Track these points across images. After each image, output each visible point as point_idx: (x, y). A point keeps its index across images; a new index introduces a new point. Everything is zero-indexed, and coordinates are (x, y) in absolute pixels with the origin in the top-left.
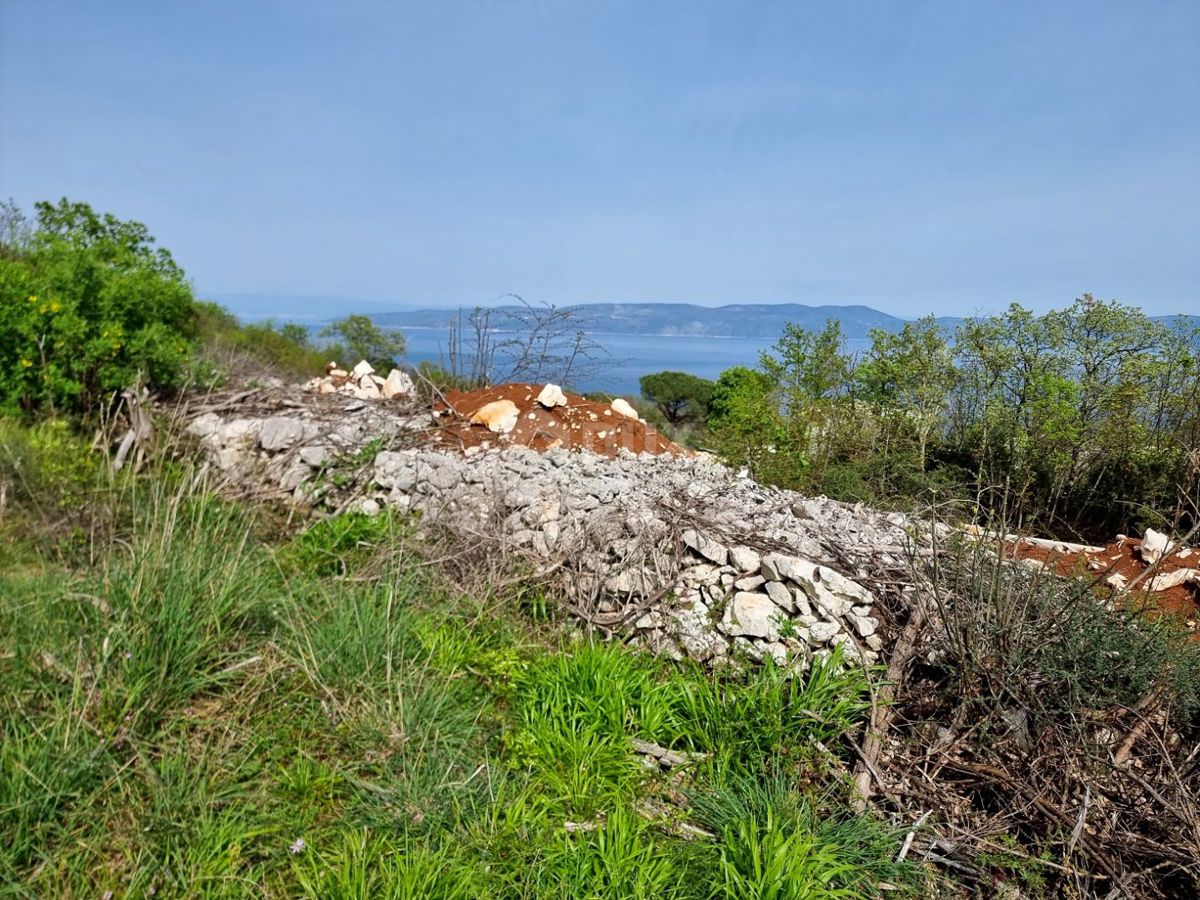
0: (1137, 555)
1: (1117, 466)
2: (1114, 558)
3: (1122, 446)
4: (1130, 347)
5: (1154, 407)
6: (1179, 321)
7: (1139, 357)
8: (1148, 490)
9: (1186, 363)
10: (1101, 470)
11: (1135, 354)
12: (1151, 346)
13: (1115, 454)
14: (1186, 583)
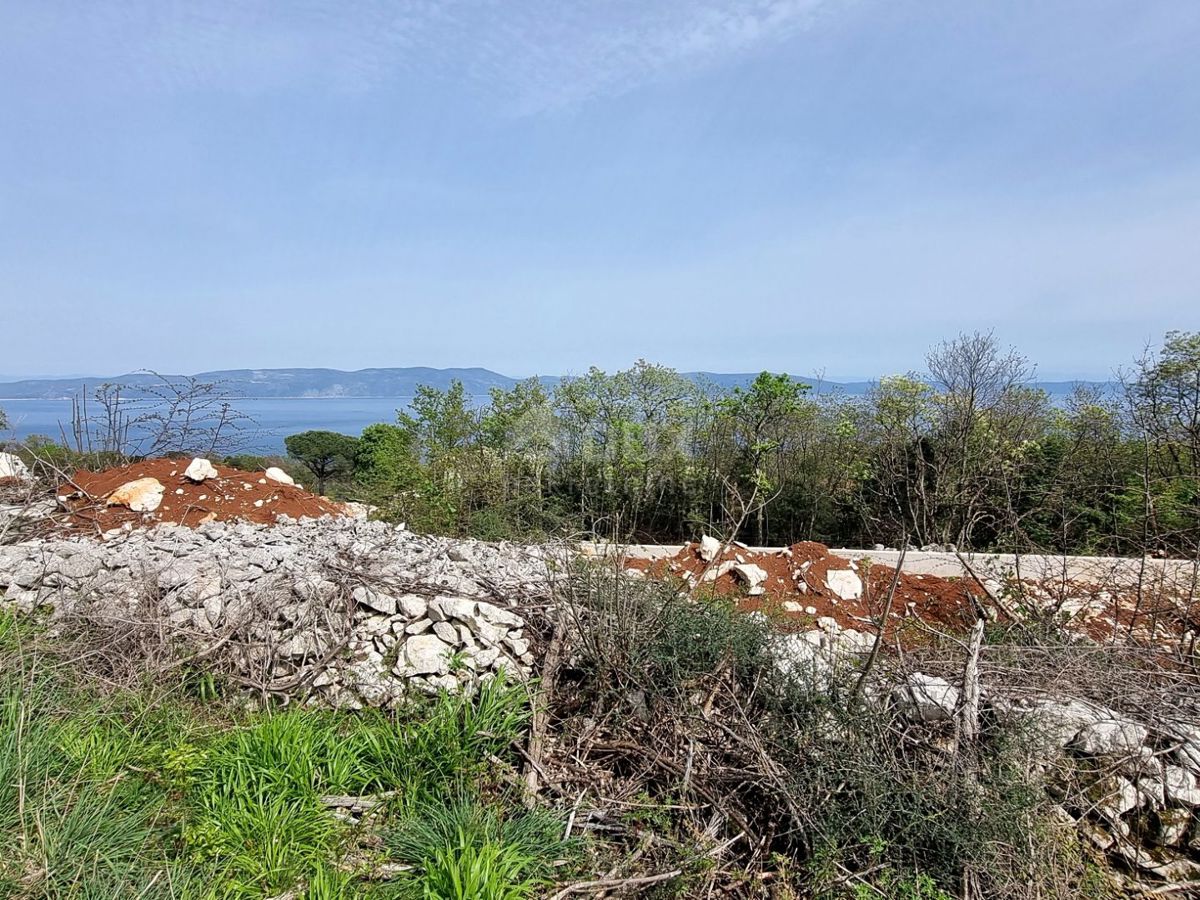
0: (699, 555)
1: (673, 484)
2: (684, 560)
3: (674, 469)
4: (672, 397)
6: (699, 376)
7: (677, 404)
9: (706, 407)
10: (662, 487)
11: (675, 402)
12: (684, 396)
13: (670, 475)
14: (730, 571)
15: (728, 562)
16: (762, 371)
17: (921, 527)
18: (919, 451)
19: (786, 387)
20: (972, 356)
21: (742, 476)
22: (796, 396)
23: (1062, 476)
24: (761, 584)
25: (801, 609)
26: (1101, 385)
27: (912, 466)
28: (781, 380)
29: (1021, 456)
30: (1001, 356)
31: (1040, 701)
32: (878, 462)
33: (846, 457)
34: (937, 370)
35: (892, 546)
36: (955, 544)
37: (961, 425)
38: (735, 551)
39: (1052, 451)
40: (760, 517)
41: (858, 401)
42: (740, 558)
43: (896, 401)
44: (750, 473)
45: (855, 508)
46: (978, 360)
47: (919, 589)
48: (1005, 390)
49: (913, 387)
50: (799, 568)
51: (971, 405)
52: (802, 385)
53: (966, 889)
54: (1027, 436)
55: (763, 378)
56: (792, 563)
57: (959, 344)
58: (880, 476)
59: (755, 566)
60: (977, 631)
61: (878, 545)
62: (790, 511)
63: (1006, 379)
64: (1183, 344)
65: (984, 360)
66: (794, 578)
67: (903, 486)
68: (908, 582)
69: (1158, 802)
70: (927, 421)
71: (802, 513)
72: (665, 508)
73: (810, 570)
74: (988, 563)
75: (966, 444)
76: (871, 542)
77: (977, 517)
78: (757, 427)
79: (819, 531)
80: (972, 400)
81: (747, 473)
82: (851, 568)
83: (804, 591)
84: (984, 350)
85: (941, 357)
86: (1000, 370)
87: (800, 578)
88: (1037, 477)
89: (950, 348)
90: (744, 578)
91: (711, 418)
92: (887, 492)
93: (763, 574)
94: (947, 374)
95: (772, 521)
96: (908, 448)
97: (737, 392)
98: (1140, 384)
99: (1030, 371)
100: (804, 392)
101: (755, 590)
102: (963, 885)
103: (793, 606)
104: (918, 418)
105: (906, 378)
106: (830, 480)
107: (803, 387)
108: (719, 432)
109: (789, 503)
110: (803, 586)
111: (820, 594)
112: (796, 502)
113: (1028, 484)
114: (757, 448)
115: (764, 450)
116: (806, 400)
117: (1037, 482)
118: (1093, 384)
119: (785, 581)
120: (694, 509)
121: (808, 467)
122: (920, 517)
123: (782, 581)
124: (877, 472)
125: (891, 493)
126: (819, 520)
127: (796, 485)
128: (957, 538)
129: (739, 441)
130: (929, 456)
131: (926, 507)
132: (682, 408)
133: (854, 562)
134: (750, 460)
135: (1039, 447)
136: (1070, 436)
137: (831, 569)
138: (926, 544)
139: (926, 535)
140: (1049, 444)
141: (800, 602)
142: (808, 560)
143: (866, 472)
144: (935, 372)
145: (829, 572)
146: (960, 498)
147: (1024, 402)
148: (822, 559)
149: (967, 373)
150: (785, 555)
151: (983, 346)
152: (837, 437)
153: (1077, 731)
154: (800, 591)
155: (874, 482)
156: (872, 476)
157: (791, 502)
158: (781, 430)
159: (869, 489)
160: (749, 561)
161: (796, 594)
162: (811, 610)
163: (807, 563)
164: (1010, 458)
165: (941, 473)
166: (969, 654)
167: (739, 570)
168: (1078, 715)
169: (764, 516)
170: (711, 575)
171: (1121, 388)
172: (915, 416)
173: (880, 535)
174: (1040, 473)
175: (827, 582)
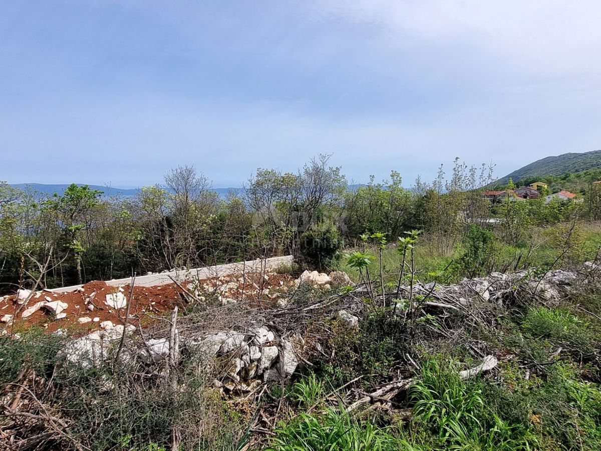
0: (15, 303)
1: (12, 256)
2: (4, 308)
3: (12, 246)
4: (6, 200)
5: (24, 226)
6: (27, 186)
7: (11, 204)
8: (30, 263)
9: (34, 206)
10: (4, 259)
11: (9, 203)
12: (16, 199)
13: (9, 250)
14: (41, 307)
15: (39, 303)
16: (72, 183)
17: (169, 260)
18: (165, 223)
19: (88, 193)
20: (184, 177)
21: (64, 245)
22: (95, 197)
23: (226, 229)
24: (64, 311)
25: (90, 320)
26: (238, 189)
27: (162, 231)
28: (84, 189)
29: (210, 222)
30: (197, 177)
31: (206, 336)
32: (145, 230)
33: (128, 229)
34: (170, 183)
35: (156, 272)
36: (185, 266)
37: (184, 209)
38: (45, 295)
39: (222, 219)
40: (79, 268)
41: (131, 199)
42: (48, 299)
43: (152, 198)
44: (70, 243)
45: (135, 255)
46: (188, 179)
47: (157, 295)
48: (200, 192)
49: (159, 192)
50: (89, 297)
51: (187, 199)
52: (98, 191)
53: (174, 439)
54: (211, 213)
55: (72, 188)
56: (84, 295)
57: (179, 171)
58: (147, 238)
59: (59, 301)
60: (175, 313)
61: (149, 272)
62: (98, 262)
63: (201, 187)
64: (262, 173)
65: (190, 179)
66: (86, 303)
67: (159, 241)
68: (151, 293)
69: (248, 363)
70: (168, 208)
71: (106, 262)
72: (9, 271)
73: (95, 297)
74: (186, 276)
75: (186, 218)
76: (145, 272)
77: (179, 256)
78: (72, 216)
79: (117, 270)
80: (187, 197)
81: (68, 243)
82: (120, 291)
83: (92, 309)
84: (190, 174)
85: (171, 177)
86: (198, 184)
87: (89, 303)
88: (217, 231)
89: (175, 172)
90: (51, 310)
91: (39, 213)
92: (151, 245)
93: (65, 305)
94: (174, 185)
95: (87, 269)
96: (160, 222)
97: (55, 196)
98: (251, 189)
99: (210, 184)
100: (100, 195)
101: (60, 316)
102: (173, 437)
103: (84, 320)
104: (163, 206)
105: (155, 187)
106: (120, 242)
107: (99, 192)
108: (46, 219)
109: (97, 257)
110: (92, 307)
111: (102, 309)
112: (101, 256)
113: (214, 234)
114: (73, 228)
115: (77, 229)
116: (100, 200)
117: (217, 233)
118: (235, 189)
119: (80, 306)
120: (31, 269)
121: (107, 236)
122: (168, 256)
123: (78, 307)
124: (145, 235)
125: (153, 245)
126: (115, 264)
127: (100, 247)
128: (186, 263)
129: (60, 224)
130: (170, 225)
131: (171, 250)
132: (14, 207)
133: (122, 287)
134: (70, 236)
135: (217, 218)
136: (227, 211)
137: (108, 294)
138: (172, 268)
139: (172, 264)
140: (220, 216)
141: (90, 316)
142: (94, 291)
143: (139, 236)
144: (169, 184)
145: (107, 296)
146: (185, 244)
147: (209, 197)
148: (103, 289)
149: (183, 184)
150: (79, 291)
151: (190, 172)
152: (122, 219)
153: (221, 345)
154: (89, 310)
155: (144, 241)
156: (142, 238)
157: (98, 256)
158: (88, 217)
159: (142, 245)
160: (55, 299)
161: (87, 312)
162: (96, 319)
163: (93, 294)
164: (206, 223)
165: (176, 233)
166: (171, 325)
167: (48, 306)
168: (220, 338)
169: (81, 266)
170: (26, 314)
171: (244, 191)
172: (161, 206)
173: (150, 267)
174: (218, 229)
175: (106, 301)
